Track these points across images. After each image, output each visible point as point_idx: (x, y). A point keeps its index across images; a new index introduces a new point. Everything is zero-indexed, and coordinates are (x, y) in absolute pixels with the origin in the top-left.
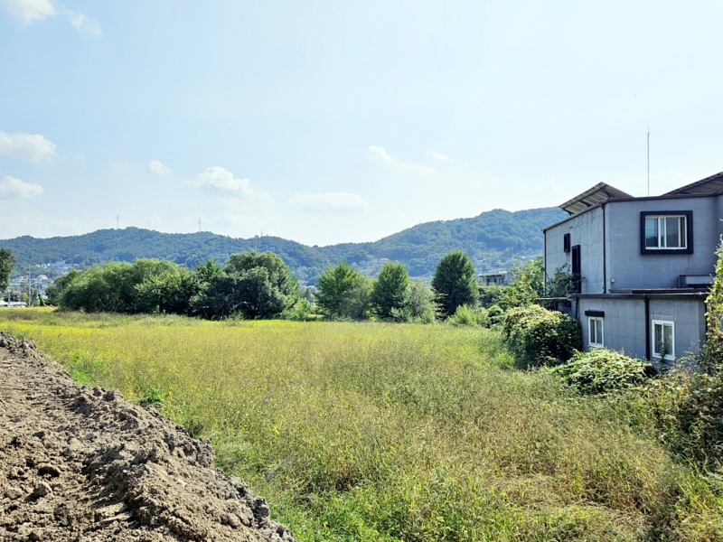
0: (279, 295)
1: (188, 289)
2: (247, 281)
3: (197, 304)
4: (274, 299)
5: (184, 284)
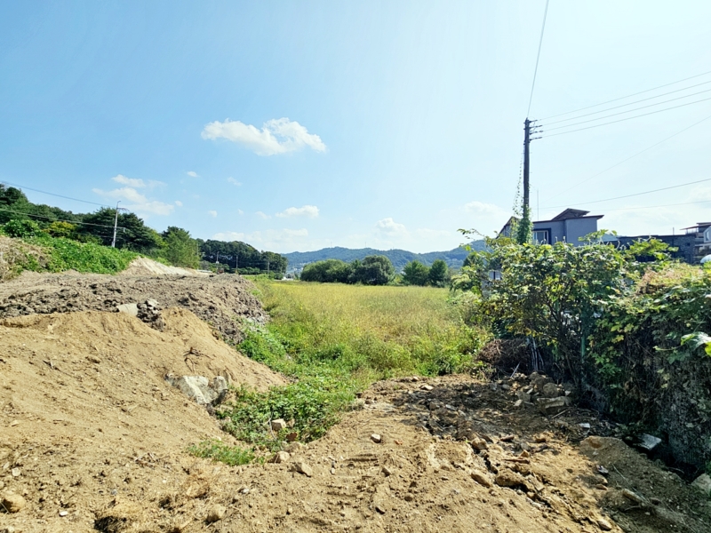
3: (351, 279)
5: (346, 270)
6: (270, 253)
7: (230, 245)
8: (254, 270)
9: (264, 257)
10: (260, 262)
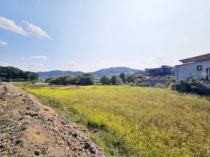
2: (87, 78)
3: (77, 83)
4: (92, 81)
6: (30, 72)
7: (6, 68)
8: (21, 80)
9: (27, 74)
10: (25, 76)
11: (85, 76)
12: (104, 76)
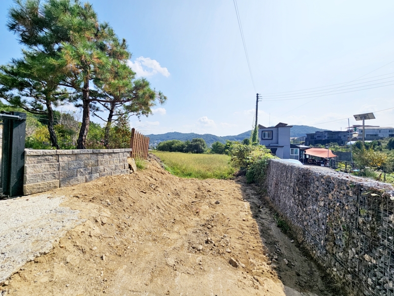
0: (203, 148)
1: (183, 146)
2: (196, 145)
3: (185, 150)
4: (202, 149)
5: (182, 145)
11: (194, 142)
12: (217, 143)
